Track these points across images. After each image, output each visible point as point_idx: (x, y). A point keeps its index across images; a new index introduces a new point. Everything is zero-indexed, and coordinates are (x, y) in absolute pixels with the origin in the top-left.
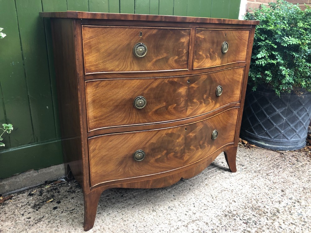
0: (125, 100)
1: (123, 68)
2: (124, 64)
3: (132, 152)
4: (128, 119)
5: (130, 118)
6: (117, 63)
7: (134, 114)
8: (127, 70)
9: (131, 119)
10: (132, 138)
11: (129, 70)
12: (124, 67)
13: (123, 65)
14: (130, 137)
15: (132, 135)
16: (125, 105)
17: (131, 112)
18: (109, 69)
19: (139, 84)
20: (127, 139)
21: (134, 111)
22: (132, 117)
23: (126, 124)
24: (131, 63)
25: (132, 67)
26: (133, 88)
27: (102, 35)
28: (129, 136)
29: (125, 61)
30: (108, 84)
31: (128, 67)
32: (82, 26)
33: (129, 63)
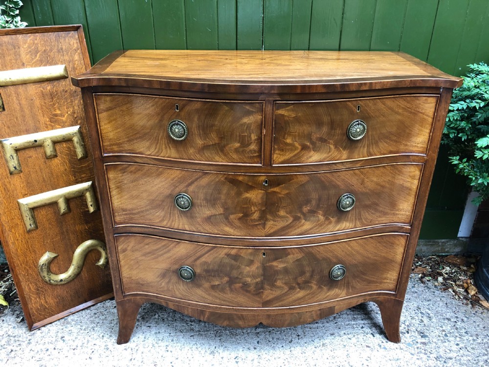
0: (162, 194)
1: (155, 151)
2: (156, 145)
3: (176, 267)
4: (169, 221)
5: (171, 221)
6: (148, 144)
7: (177, 216)
8: (162, 155)
9: (173, 221)
10: (175, 247)
11: (164, 155)
12: (157, 150)
13: (156, 148)
14: (171, 246)
15: (175, 243)
16: (163, 201)
17: (172, 211)
18: (137, 151)
19: (180, 176)
20: (168, 247)
21: (176, 212)
22: (174, 220)
23: (166, 227)
24: (166, 148)
25: (169, 151)
26: (173, 180)
27: (125, 106)
28: (170, 243)
29: (157, 143)
30: (139, 170)
31: (162, 151)
32: (94, 94)
33: (164, 146)
